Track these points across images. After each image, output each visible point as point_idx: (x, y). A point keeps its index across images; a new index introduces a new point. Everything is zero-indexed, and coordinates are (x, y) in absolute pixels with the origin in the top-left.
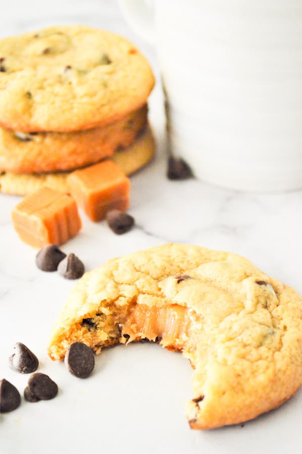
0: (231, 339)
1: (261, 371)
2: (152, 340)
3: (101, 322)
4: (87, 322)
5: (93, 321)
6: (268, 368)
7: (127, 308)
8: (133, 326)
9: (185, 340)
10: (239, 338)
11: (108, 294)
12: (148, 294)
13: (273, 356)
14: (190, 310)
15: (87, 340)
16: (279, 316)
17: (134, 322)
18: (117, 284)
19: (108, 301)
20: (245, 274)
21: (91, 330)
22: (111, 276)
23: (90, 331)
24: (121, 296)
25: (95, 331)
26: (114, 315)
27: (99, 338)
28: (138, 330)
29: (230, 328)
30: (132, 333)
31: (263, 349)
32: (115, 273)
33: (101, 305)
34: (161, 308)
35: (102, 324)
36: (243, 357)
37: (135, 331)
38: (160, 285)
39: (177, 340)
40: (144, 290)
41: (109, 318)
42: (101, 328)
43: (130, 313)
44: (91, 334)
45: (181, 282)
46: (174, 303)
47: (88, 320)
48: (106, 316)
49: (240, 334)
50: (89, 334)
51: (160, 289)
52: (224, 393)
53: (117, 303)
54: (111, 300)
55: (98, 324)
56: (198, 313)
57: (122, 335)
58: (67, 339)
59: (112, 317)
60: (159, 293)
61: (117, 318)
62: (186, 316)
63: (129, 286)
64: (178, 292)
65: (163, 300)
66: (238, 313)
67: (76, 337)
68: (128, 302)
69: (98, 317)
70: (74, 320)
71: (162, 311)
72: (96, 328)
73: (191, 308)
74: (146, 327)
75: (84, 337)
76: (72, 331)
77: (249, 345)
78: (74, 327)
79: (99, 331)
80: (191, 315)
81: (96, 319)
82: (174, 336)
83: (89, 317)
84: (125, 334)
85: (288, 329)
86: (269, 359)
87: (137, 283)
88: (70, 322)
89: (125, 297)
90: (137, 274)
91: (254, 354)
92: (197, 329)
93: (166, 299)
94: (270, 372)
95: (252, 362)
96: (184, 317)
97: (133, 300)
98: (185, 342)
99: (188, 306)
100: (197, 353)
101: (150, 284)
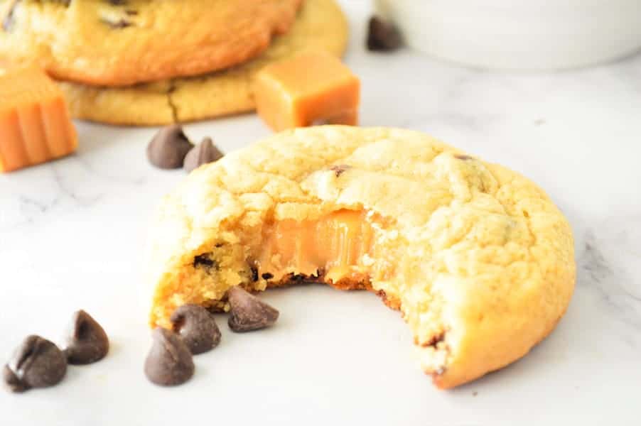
0: (457, 241)
1: (523, 275)
2: (312, 275)
3: (224, 257)
4: (202, 260)
5: (212, 258)
6: (530, 271)
7: (261, 230)
8: (276, 259)
9: (370, 264)
10: (470, 236)
11: (227, 209)
12: (290, 202)
13: (530, 253)
14: (370, 214)
15: (209, 290)
16: (508, 200)
17: (275, 252)
18: (236, 194)
19: (231, 220)
20: (433, 149)
21: (211, 272)
22: (220, 184)
23: (209, 274)
24: (247, 211)
25: (217, 274)
26: (243, 243)
27: (227, 282)
28: (284, 263)
29: (448, 226)
30: (275, 270)
31: (512, 246)
32: (225, 180)
33: (221, 230)
34: (318, 221)
35: (227, 260)
36: (489, 261)
37: (280, 266)
38: (304, 186)
39: (355, 268)
40: (282, 196)
41: (236, 249)
42: (226, 267)
43: (266, 237)
44: (213, 278)
45: (341, 175)
46: (338, 208)
47: (203, 257)
48: (230, 246)
49: (469, 230)
50: (210, 279)
51: (306, 193)
52: (481, 318)
53: (245, 222)
54: (235, 220)
55: (221, 261)
56: (384, 215)
57: (260, 276)
58: (177, 291)
59: (240, 247)
60: (308, 198)
61: (247, 248)
62: (363, 226)
63: (254, 195)
64: (341, 190)
65: (319, 207)
66: (448, 205)
67: (189, 286)
68: (261, 218)
69: (220, 249)
70: (183, 258)
71: (319, 226)
72: (218, 268)
73: (371, 209)
74: (297, 258)
75: (203, 286)
76: (182, 277)
77: (489, 243)
78: (185, 270)
79: (222, 272)
80: (373, 222)
81: (216, 254)
82: (348, 263)
83: (205, 251)
84: (265, 272)
85: (530, 214)
86: (527, 257)
87: (266, 188)
88: (177, 262)
89: (255, 211)
90: (263, 176)
91: (502, 253)
92: (390, 240)
93: (323, 204)
94: (537, 276)
95: (505, 266)
96: (360, 228)
97: (267, 215)
98: (370, 267)
99: (366, 207)
100: (400, 277)
101: (289, 187)
